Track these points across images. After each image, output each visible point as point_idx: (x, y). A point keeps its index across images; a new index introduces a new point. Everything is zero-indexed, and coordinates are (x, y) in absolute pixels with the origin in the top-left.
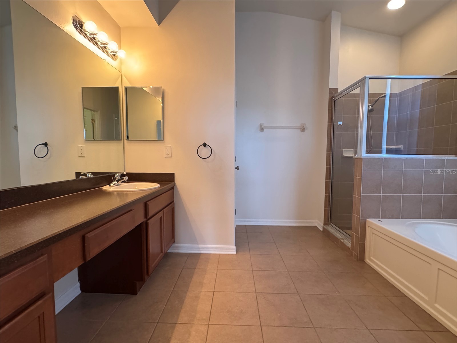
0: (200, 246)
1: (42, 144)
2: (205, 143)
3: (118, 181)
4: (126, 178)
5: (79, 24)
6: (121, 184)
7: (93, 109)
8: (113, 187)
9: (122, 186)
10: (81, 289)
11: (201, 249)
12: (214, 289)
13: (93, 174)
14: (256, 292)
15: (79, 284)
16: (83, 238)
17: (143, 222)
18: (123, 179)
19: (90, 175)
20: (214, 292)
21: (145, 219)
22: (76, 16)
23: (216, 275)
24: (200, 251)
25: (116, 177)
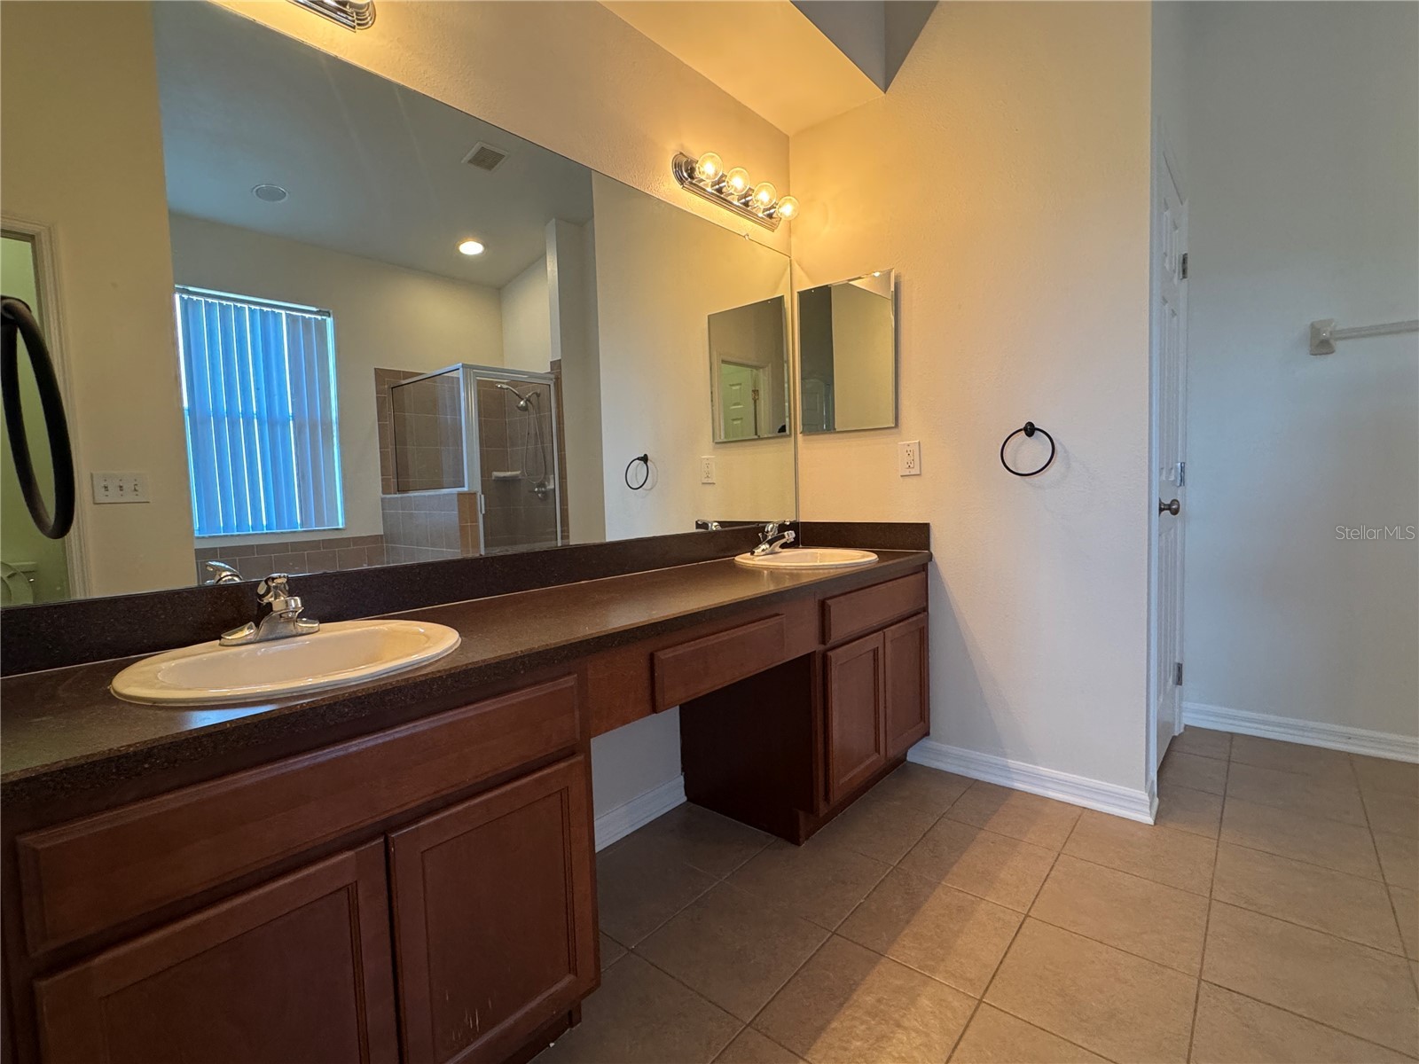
0: (1012, 763)
1: (638, 459)
2: (1031, 424)
3: (771, 543)
4: (790, 536)
5: (686, 171)
6: (780, 550)
7: (755, 363)
8: (761, 558)
9: (785, 557)
10: (686, 794)
11: (1014, 776)
12: (1030, 909)
13: (721, 524)
14: (1200, 976)
15: (682, 779)
16: (652, 657)
17: (815, 652)
18: (783, 537)
19: (714, 527)
20: (1027, 916)
21: (821, 648)
22: (681, 153)
23: (1051, 870)
24: (1012, 779)
25: (768, 532)
